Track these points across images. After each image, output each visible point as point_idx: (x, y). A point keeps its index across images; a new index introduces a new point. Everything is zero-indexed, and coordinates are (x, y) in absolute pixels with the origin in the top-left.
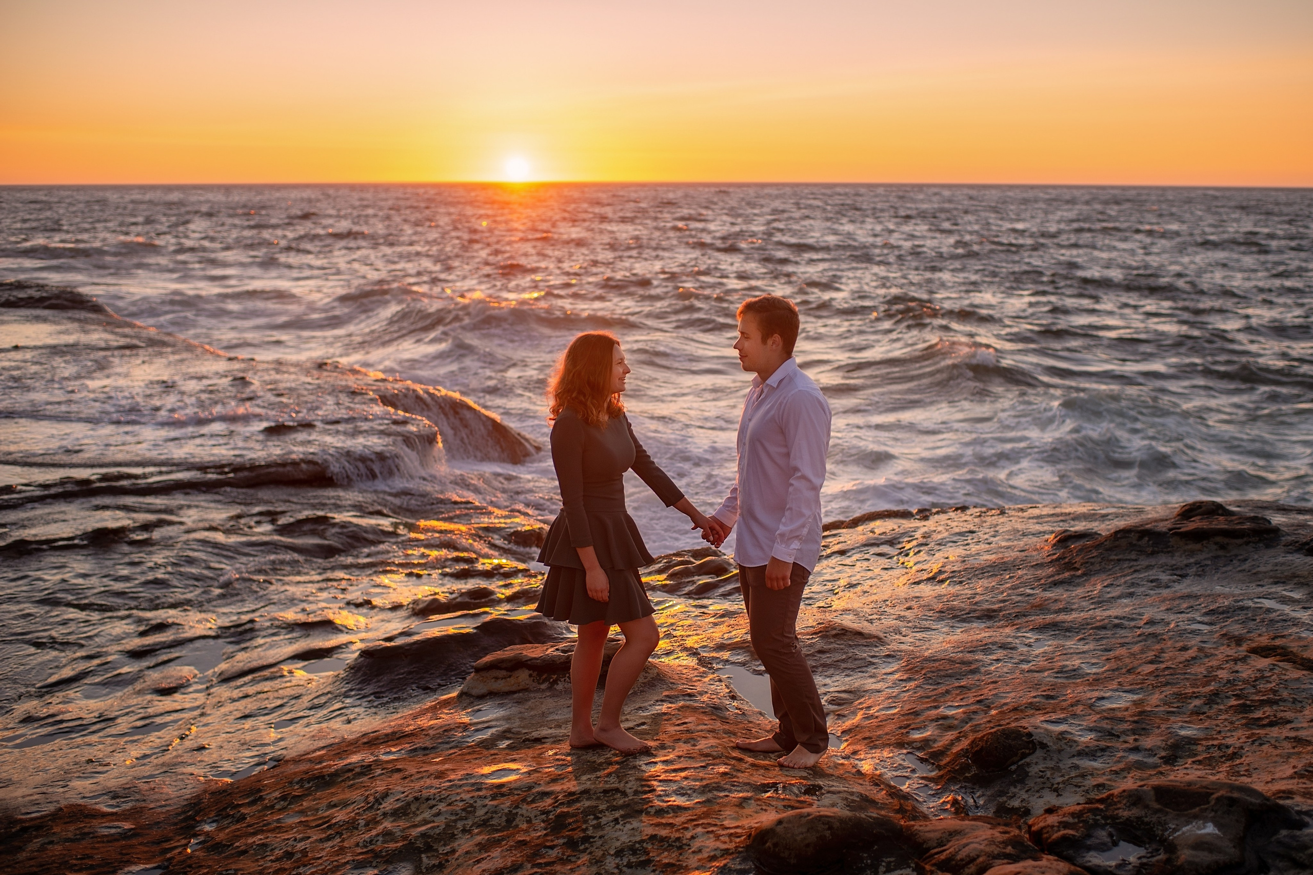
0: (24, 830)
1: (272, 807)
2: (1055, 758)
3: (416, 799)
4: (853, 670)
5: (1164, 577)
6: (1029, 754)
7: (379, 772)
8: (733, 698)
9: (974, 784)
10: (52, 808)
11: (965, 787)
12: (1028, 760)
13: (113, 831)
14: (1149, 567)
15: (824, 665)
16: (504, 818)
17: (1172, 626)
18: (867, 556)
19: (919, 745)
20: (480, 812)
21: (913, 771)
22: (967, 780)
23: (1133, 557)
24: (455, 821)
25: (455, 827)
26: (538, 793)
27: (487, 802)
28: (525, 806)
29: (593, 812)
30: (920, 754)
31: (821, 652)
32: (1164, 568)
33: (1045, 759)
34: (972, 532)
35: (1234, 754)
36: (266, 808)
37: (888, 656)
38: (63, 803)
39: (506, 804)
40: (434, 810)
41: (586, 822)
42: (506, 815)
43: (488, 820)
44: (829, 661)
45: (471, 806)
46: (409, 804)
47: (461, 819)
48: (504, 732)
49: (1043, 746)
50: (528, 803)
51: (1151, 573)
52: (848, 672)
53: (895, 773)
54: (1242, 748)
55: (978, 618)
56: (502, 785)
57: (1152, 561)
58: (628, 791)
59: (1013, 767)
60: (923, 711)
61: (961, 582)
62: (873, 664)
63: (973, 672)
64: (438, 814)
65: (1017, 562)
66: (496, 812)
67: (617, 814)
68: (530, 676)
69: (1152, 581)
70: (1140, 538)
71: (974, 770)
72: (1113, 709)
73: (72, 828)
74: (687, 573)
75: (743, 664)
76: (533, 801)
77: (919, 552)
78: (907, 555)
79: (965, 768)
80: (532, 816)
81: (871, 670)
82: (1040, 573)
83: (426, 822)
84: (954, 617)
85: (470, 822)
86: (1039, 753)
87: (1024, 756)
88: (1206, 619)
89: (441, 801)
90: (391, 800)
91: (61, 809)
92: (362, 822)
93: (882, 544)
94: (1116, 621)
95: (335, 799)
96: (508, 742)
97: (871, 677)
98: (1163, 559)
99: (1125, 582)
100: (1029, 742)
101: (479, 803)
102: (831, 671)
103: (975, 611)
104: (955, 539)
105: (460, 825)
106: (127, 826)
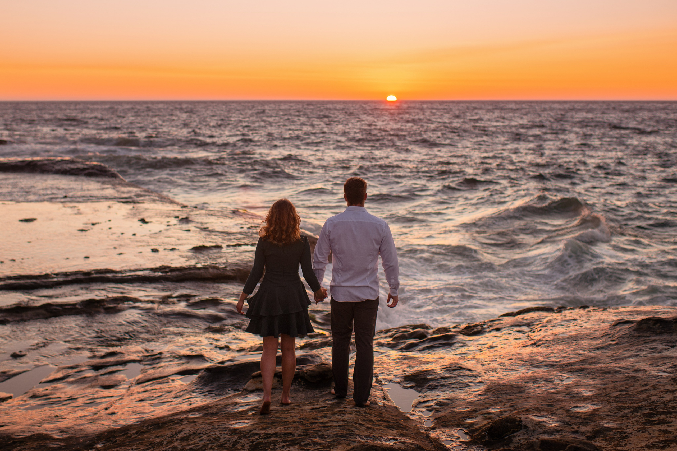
0: (14, 443)
1: (131, 437)
2: (530, 434)
3: (194, 433)
4: (457, 388)
5: (660, 347)
6: (517, 431)
7: (185, 422)
8: (384, 399)
9: (485, 446)
10: (30, 434)
11: (480, 447)
12: (515, 434)
13: (55, 446)
14: (654, 341)
15: (442, 385)
16: (232, 444)
17: (647, 373)
18: (511, 332)
19: (467, 425)
20: (222, 441)
21: (458, 438)
22: (482, 443)
23: (648, 335)
24: (208, 444)
25: (207, 447)
26: (253, 434)
27: (227, 436)
28: (244, 439)
29: (275, 443)
30: (465, 430)
31: (443, 378)
32: (662, 342)
33: (524, 434)
34: (575, 320)
35: (626, 436)
36: (128, 437)
37: (480, 382)
38: (36, 432)
39: (235, 438)
40: (201, 438)
41: (269, 447)
42: (234, 442)
43: (224, 444)
44: (445, 383)
45: (219, 437)
46: (190, 435)
47: (212, 443)
48: (255, 407)
49: (526, 427)
50: (246, 438)
51: (654, 344)
52: (454, 389)
53: (447, 439)
54: (631, 433)
55: (545, 366)
56: (237, 429)
57: (657, 338)
58: (296, 434)
59: (506, 438)
60: (480, 410)
61: (548, 346)
62: (470, 386)
63: (520, 392)
64: (202, 440)
65: (584, 336)
66: (229, 441)
67: (285, 444)
68: (278, 381)
69: (652, 349)
70: (655, 324)
71: (487, 438)
72: (579, 413)
73: (36, 443)
74: (403, 337)
75: (399, 383)
76: (249, 437)
77: (540, 330)
78: (534, 332)
79: (483, 437)
80: (245, 443)
81: (467, 389)
82: (594, 342)
83: (195, 443)
84: (531, 365)
85: (215, 445)
86: (523, 431)
87: (514, 432)
88: (669, 370)
89: (205, 434)
90: (182, 433)
91: (34, 435)
92: (165, 442)
93: (523, 325)
94: (618, 369)
95: (159, 434)
96: (253, 412)
97: (465, 392)
98: (666, 337)
99: (636, 349)
100: (518, 425)
101: (223, 436)
102: (445, 388)
103: (545, 361)
104: (563, 323)
105: (210, 446)
106: (62, 444)
